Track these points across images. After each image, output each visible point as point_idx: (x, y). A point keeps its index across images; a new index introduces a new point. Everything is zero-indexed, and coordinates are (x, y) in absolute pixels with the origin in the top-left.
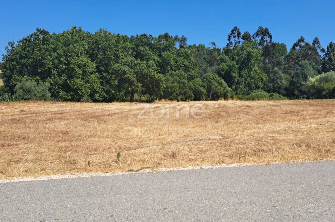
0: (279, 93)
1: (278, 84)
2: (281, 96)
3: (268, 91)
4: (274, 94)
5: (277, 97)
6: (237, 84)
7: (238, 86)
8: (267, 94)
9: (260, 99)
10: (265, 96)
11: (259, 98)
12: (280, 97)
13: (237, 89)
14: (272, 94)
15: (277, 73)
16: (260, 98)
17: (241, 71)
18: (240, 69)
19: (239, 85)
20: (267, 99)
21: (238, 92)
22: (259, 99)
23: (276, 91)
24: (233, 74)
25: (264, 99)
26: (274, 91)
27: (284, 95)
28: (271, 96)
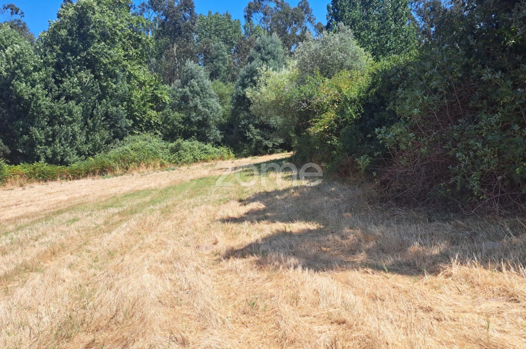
0: (203, 139)
1: (199, 113)
2: (209, 147)
3: (169, 136)
4: (186, 144)
5: (197, 152)
6: (51, 123)
7: (57, 127)
8: (163, 144)
9: (131, 166)
10: (155, 153)
11: (127, 164)
12: (206, 149)
13: (54, 140)
14: (179, 145)
15: (192, 77)
16: (133, 161)
17: (64, 76)
18: (60, 69)
19: (60, 123)
20: (158, 164)
21: (59, 149)
22: (127, 169)
23: (192, 133)
24: (22, 87)
25: (147, 166)
26: (186, 136)
27: (217, 144)
28: (174, 151)
